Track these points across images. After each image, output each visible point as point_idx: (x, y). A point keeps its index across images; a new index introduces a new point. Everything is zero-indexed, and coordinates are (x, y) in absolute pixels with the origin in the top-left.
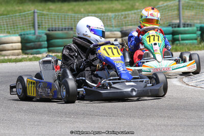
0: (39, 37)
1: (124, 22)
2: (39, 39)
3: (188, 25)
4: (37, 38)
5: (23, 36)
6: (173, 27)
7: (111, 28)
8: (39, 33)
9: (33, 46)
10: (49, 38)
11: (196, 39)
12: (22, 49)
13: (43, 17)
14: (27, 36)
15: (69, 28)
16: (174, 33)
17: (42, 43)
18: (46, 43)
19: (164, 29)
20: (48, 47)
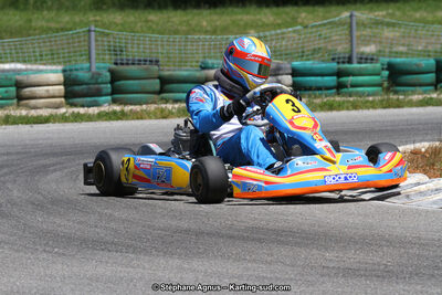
0: (96, 77)
3: (366, 59)
4: (92, 77)
5: (68, 73)
6: (338, 63)
8: (98, 68)
9: (85, 91)
10: (115, 77)
11: (380, 85)
12: (65, 97)
13: (105, 39)
14: (75, 73)
15: (151, 61)
16: (339, 74)
17: (102, 86)
18: (109, 86)
19: (324, 65)
20: (112, 93)
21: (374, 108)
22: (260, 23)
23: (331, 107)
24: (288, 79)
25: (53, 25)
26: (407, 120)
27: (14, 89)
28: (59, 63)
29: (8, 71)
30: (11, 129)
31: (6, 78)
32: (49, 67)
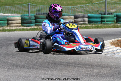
0: (30, 18)
1: (76, 11)
2: (31, 18)
3: (110, 13)
4: (29, 18)
5: (22, 17)
6: (101, 15)
7: (69, 14)
8: (31, 15)
9: (27, 22)
10: (36, 18)
11: (114, 21)
12: (21, 24)
13: (33, 7)
14: (24, 17)
16: (102, 18)
17: (32, 21)
18: (34, 20)
19: (97, 15)
20: (35, 23)
21: (110, 28)
22: (81, 3)
23: (98, 27)
24: (86, 19)
25: (20, 3)
26: (119, 32)
27: (6, 21)
28: (20, 14)
29: (5, 16)
30: (4, 33)
31: (4, 18)
32: (17, 15)
